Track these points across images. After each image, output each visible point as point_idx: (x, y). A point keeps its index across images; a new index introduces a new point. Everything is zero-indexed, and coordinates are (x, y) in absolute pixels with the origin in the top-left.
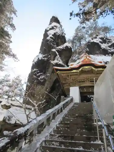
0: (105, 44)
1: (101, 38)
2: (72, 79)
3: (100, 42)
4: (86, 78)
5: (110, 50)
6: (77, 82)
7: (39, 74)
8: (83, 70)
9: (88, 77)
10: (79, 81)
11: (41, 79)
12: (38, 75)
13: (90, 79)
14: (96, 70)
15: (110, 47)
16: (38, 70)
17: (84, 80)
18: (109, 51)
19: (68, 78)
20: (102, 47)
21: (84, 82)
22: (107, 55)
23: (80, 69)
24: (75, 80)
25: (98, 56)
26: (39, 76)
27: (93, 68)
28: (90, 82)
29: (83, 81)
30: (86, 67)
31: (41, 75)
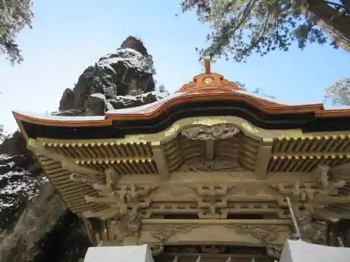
2: (122, 193)
4: (202, 191)
6: (154, 216)
8: (190, 134)
9: (217, 188)
10: (162, 209)
13: (231, 203)
14: (268, 136)
17: (194, 204)
19: (96, 186)
21: (195, 216)
23: (171, 132)
24: (140, 198)
27: (248, 128)
28: (230, 216)
29: (188, 210)
30: (209, 121)
31: (15, 178)
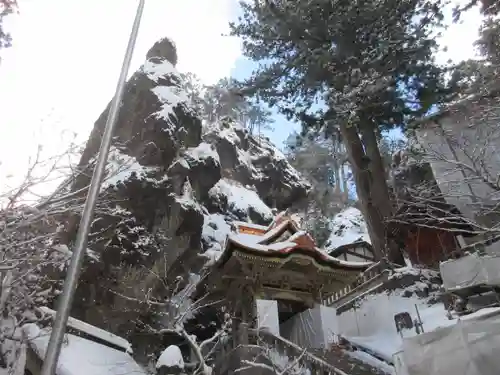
0: (246, 150)
1: (239, 133)
3: (236, 142)
5: (255, 173)
7: (137, 229)
11: (141, 247)
12: (132, 231)
15: (254, 163)
16: (130, 216)
18: (253, 175)
20: (239, 159)
22: (248, 186)
25: (231, 184)
26: (135, 237)
31: (141, 232)
